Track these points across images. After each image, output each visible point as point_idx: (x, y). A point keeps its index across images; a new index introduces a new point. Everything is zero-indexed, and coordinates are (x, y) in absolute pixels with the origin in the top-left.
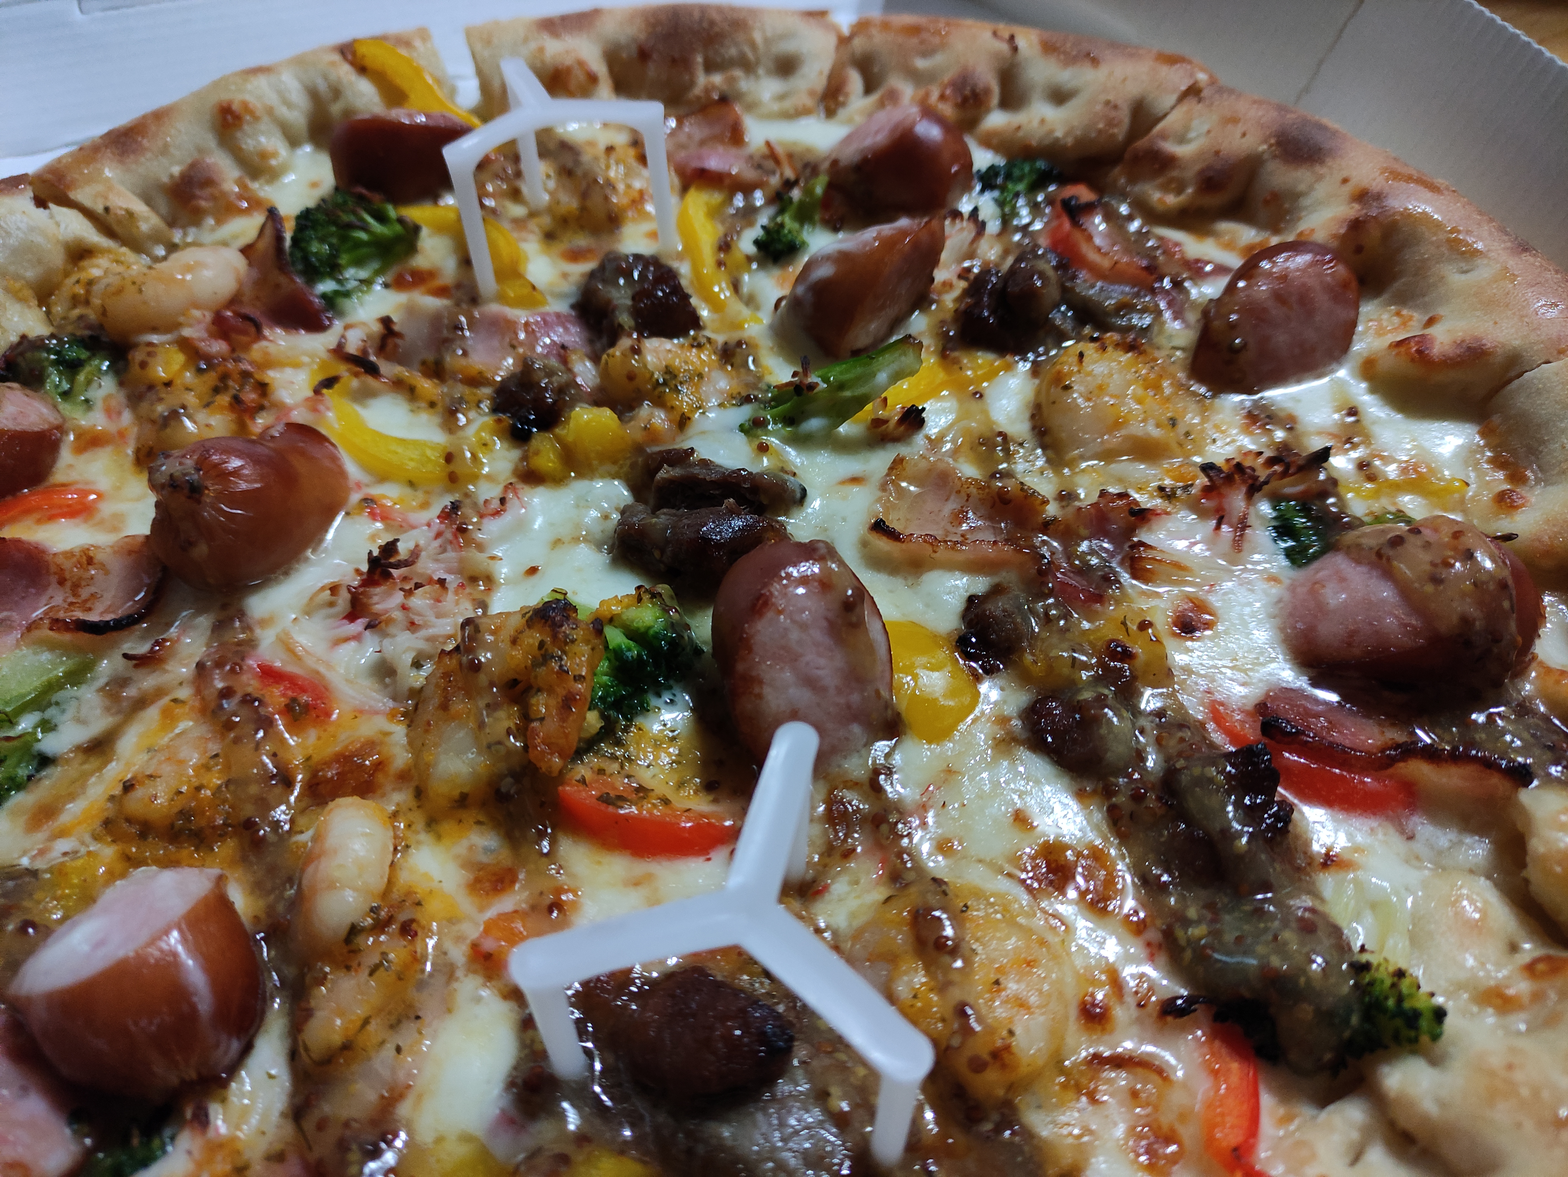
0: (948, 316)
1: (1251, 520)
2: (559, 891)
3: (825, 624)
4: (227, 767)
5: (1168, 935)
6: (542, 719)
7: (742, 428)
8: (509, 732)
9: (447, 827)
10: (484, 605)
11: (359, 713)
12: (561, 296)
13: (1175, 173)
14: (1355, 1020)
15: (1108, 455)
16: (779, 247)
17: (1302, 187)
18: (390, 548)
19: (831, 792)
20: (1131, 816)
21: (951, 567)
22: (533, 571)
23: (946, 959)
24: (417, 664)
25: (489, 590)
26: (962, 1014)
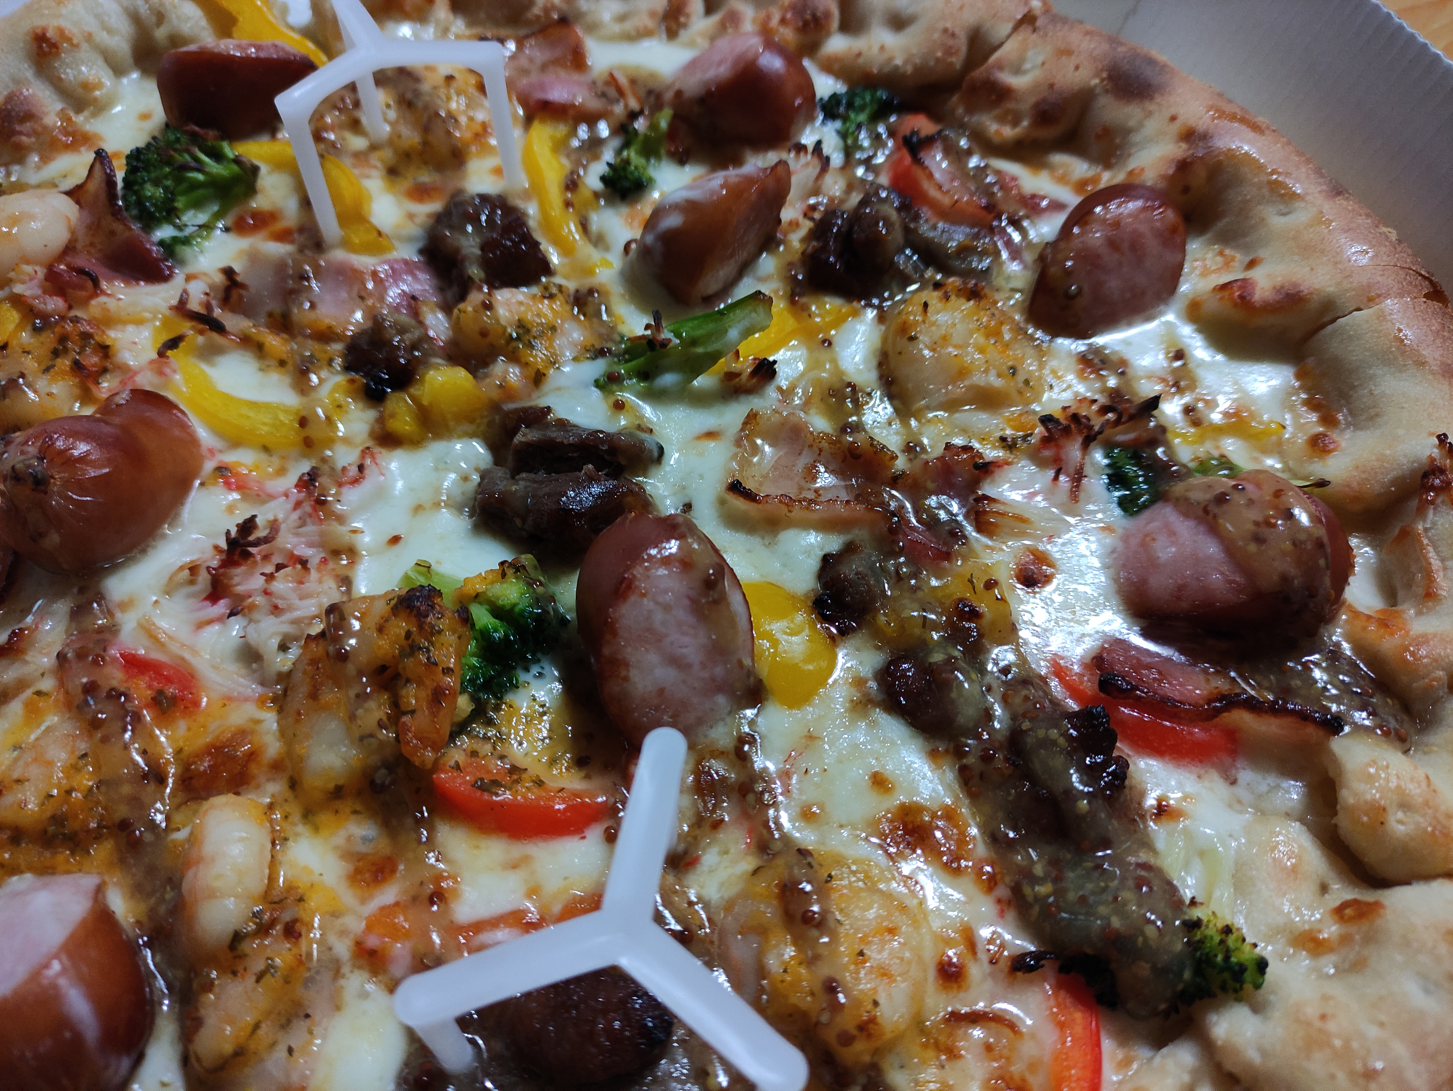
0: (796, 257)
1: (1088, 470)
2: (439, 877)
3: (687, 602)
4: (97, 767)
5: (1016, 890)
6: (413, 712)
7: (597, 384)
8: (381, 725)
9: (324, 818)
10: (346, 582)
11: (228, 700)
12: (410, 239)
13: (1011, 105)
14: (1187, 975)
15: (952, 405)
16: (626, 184)
17: (1132, 123)
18: (248, 526)
19: (699, 762)
20: (981, 775)
21: (806, 525)
22: (395, 540)
23: (815, 932)
24: (283, 647)
25: (352, 563)
26: (831, 988)
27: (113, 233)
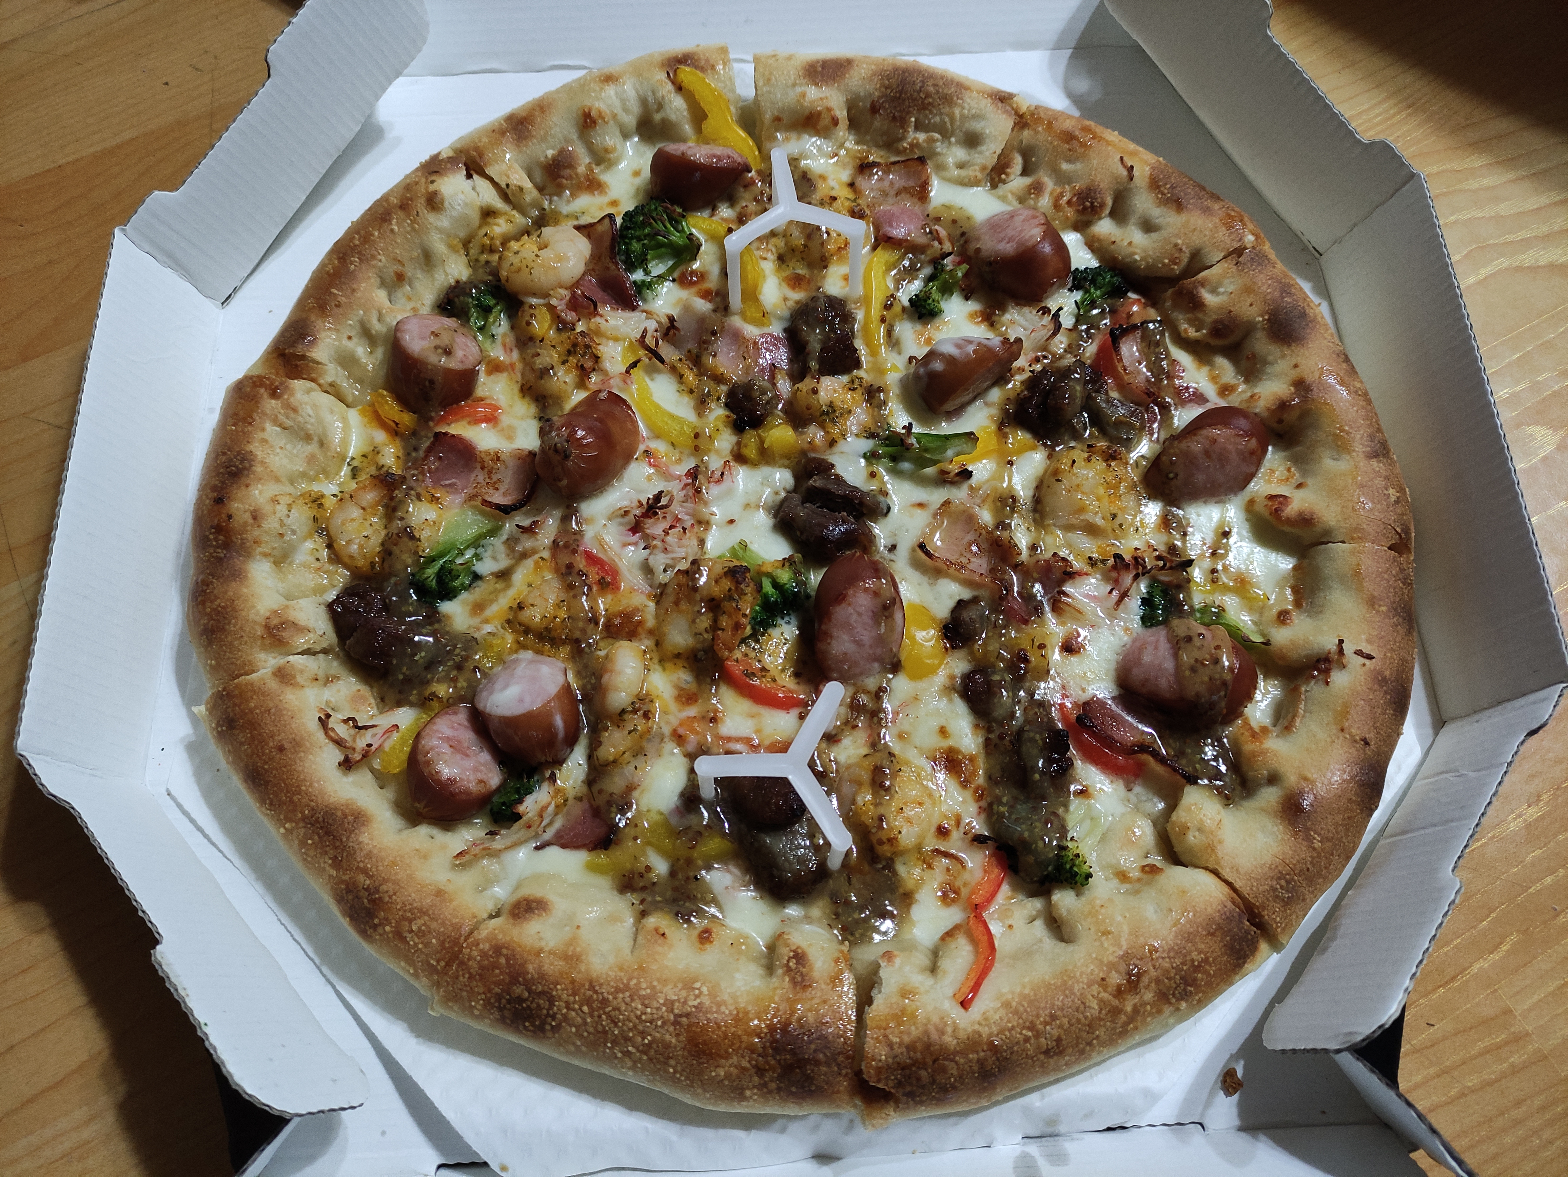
0: (1014, 395)
1: (1132, 592)
2: (716, 711)
3: (871, 614)
4: (569, 609)
5: (990, 805)
6: (723, 630)
7: (865, 456)
8: (706, 630)
9: (669, 665)
10: (702, 542)
11: (632, 591)
12: (781, 318)
13: (1200, 315)
14: (1050, 868)
15: (1069, 528)
16: (924, 311)
17: (1270, 358)
18: (658, 497)
19: (855, 693)
20: (996, 745)
21: (955, 579)
22: (732, 522)
23: (883, 793)
24: (665, 571)
25: (706, 530)
26: (881, 819)
27: (608, 268)
